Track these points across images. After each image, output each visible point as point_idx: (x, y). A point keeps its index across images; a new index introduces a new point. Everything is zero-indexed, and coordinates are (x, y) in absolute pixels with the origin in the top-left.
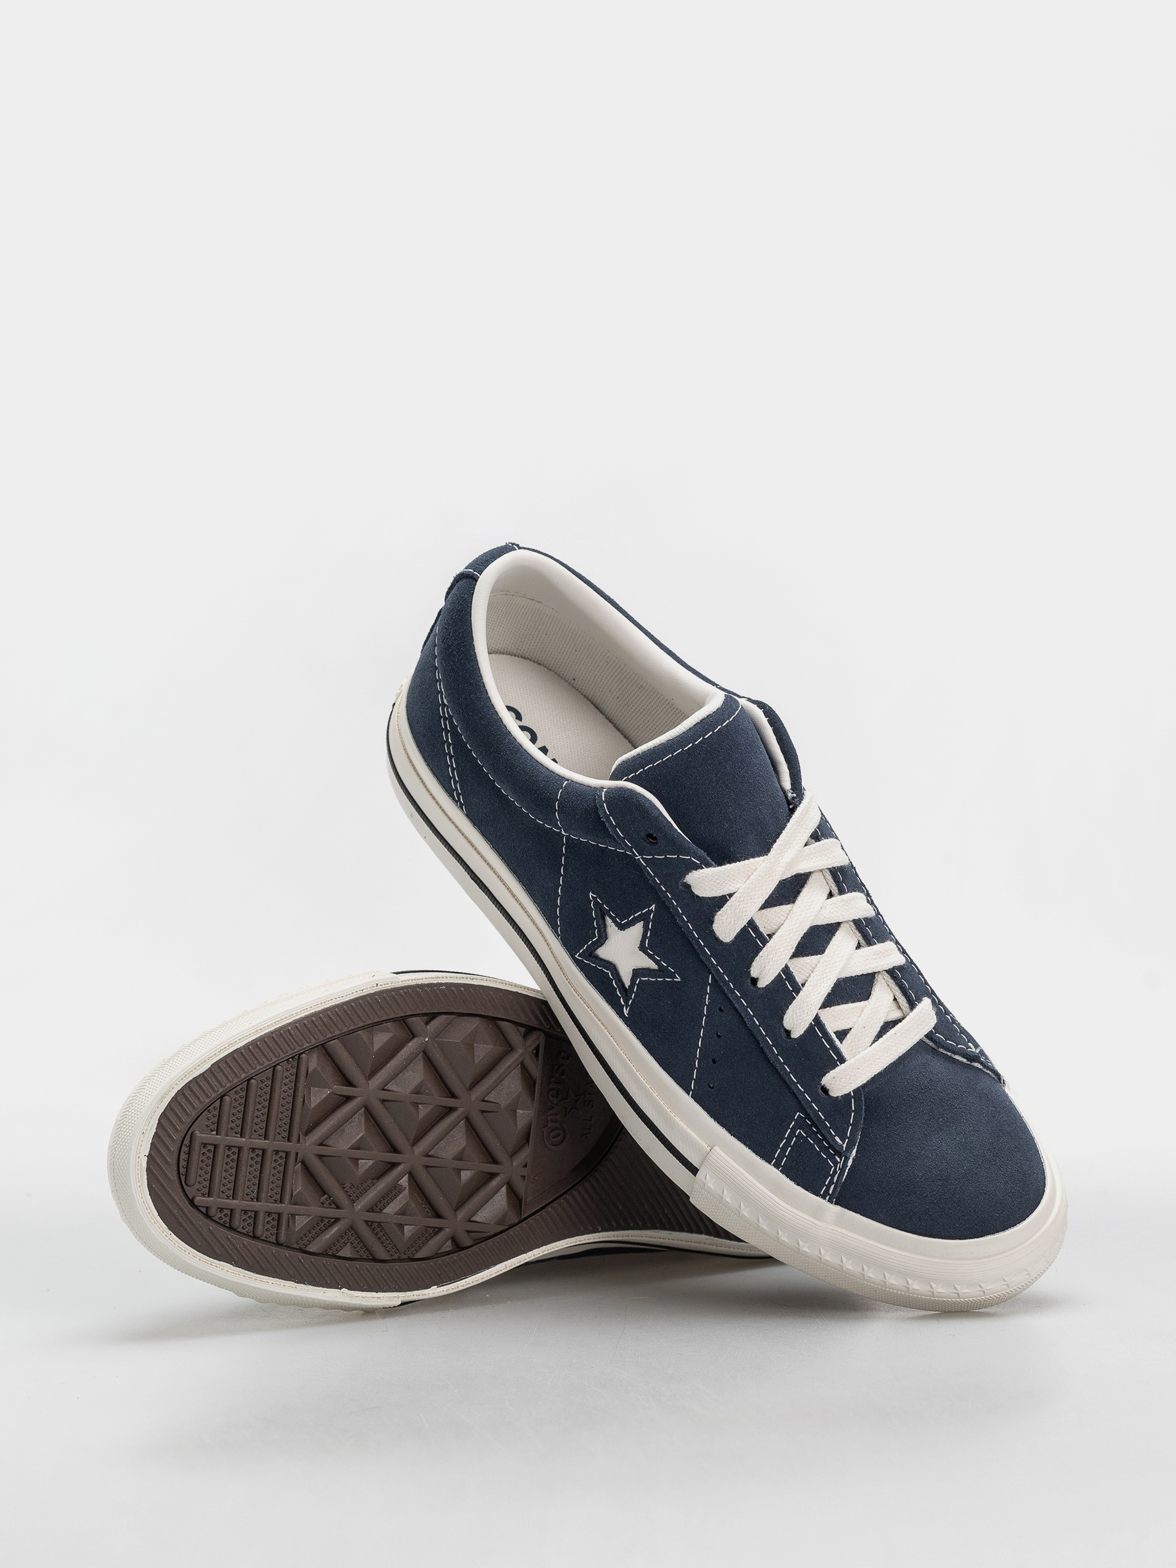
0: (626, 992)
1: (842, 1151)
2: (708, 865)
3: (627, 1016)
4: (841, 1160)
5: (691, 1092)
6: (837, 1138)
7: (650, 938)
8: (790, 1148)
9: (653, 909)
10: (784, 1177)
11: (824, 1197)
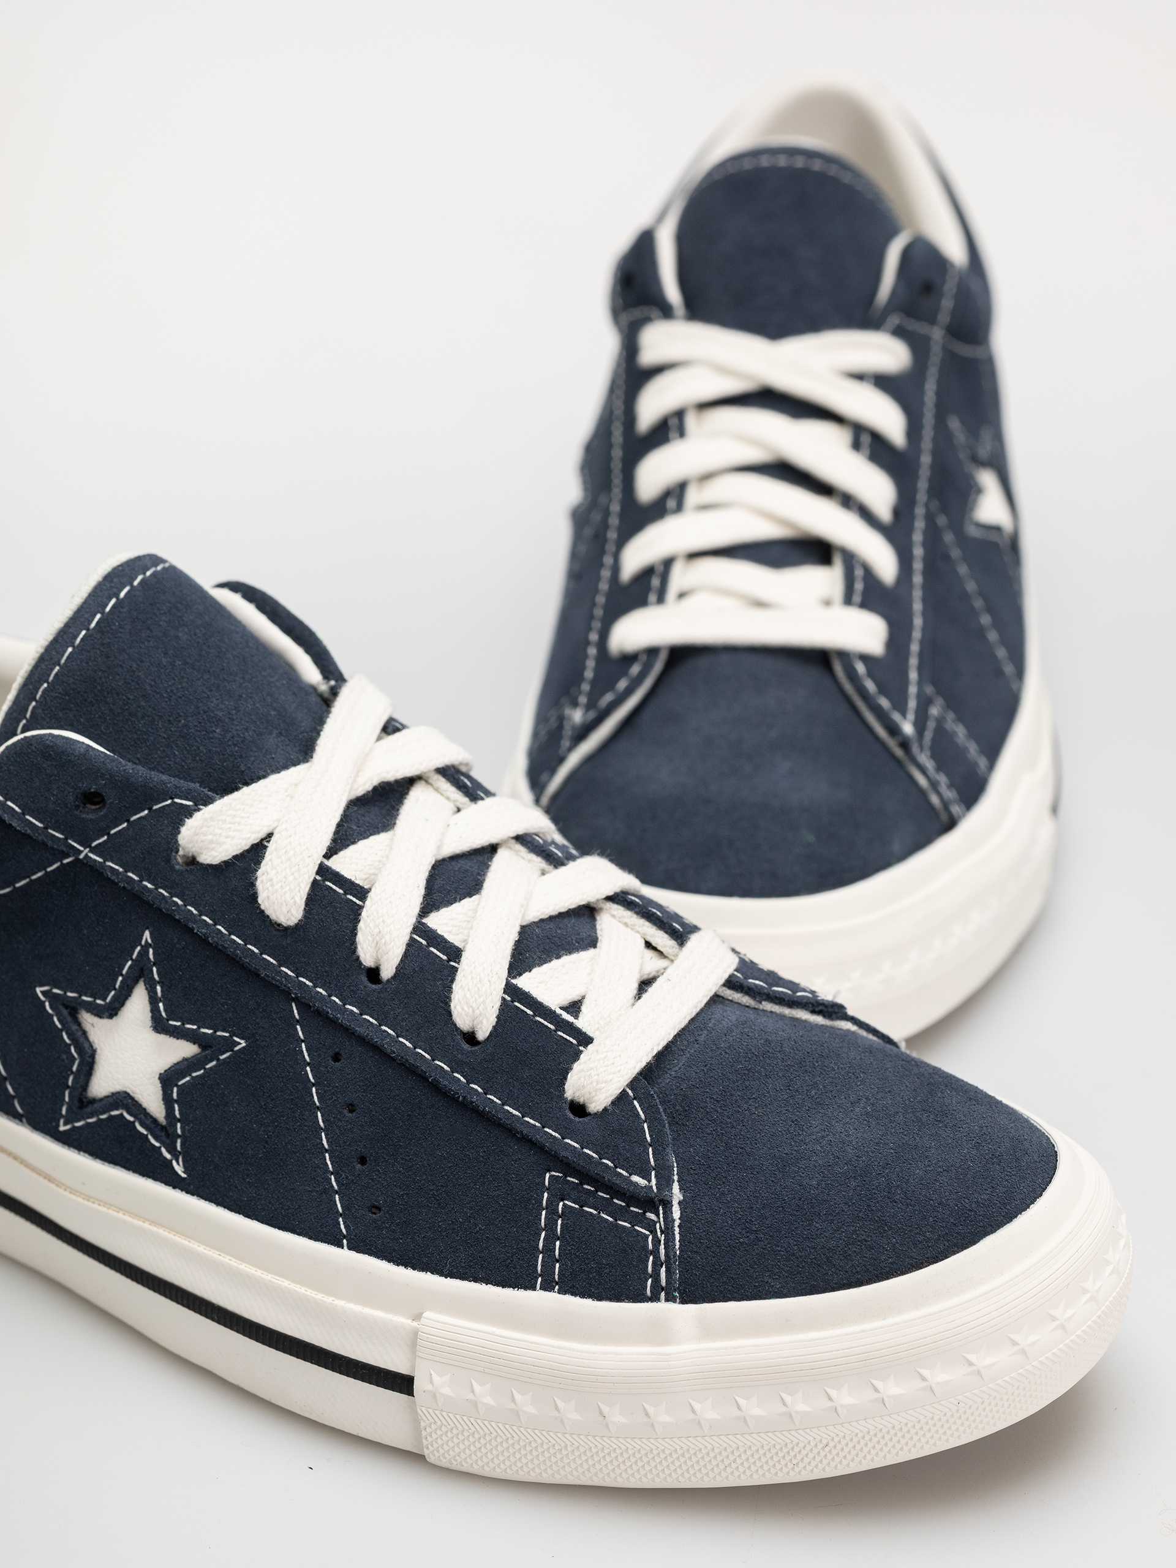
0: (165, 1132)
1: (653, 1195)
2: (207, 801)
3: (184, 1175)
4: (658, 1215)
5: (345, 1241)
6: (635, 1178)
7: (165, 998)
8: (558, 1243)
9: (150, 941)
10: (568, 1299)
11: (655, 1298)
